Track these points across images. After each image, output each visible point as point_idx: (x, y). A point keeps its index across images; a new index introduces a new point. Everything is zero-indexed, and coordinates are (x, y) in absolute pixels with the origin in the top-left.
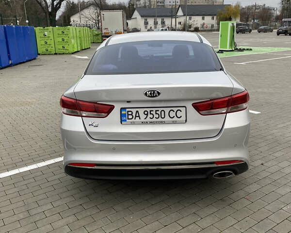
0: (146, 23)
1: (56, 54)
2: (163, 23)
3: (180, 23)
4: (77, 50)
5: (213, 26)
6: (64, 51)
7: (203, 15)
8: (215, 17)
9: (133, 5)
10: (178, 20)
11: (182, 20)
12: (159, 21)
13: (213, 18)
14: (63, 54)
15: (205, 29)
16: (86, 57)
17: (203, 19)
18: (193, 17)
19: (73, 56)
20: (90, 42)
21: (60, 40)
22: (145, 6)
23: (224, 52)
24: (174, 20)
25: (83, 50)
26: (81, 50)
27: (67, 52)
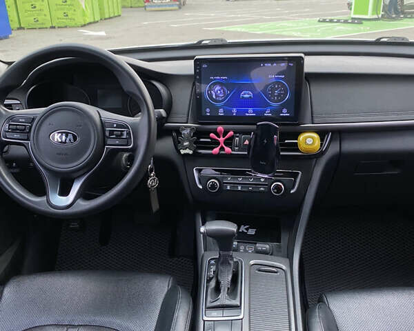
1: (53, 27)
4: (92, 20)
6: (67, 22)
14: (66, 27)
16: (103, 33)
19: (82, 30)
20: (120, 6)
23: (364, 22)
25: (105, 19)
26: (101, 19)
27: (73, 24)
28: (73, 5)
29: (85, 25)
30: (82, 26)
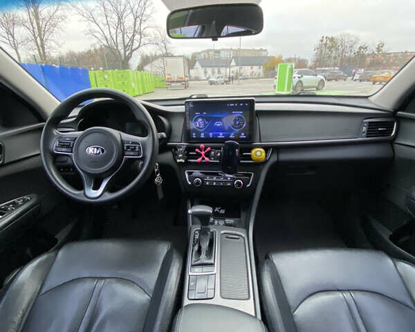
0: (206, 72)
2: (219, 72)
3: (233, 72)
5: (259, 74)
7: (252, 65)
8: (262, 67)
9: (195, 57)
10: (232, 69)
11: (235, 69)
12: (216, 70)
13: (260, 68)
15: (254, 76)
17: (252, 68)
18: (244, 67)
20: (154, 87)
21: (120, 83)
22: (205, 58)
24: (228, 70)
28: (127, 85)
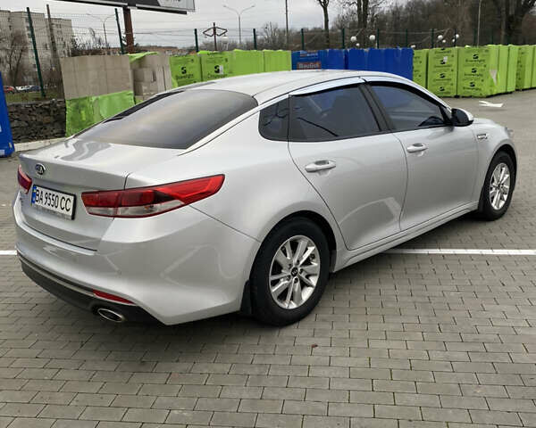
1: (457, 97)
4: (503, 91)
6: (473, 92)
14: (471, 97)
19: (482, 101)
21: (469, 70)
25: (523, 90)
26: (517, 90)
27: (478, 94)
28: (481, 75)
29: (492, 96)
30: (488, 97)
